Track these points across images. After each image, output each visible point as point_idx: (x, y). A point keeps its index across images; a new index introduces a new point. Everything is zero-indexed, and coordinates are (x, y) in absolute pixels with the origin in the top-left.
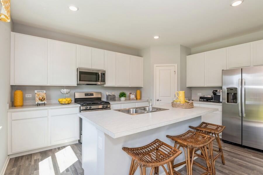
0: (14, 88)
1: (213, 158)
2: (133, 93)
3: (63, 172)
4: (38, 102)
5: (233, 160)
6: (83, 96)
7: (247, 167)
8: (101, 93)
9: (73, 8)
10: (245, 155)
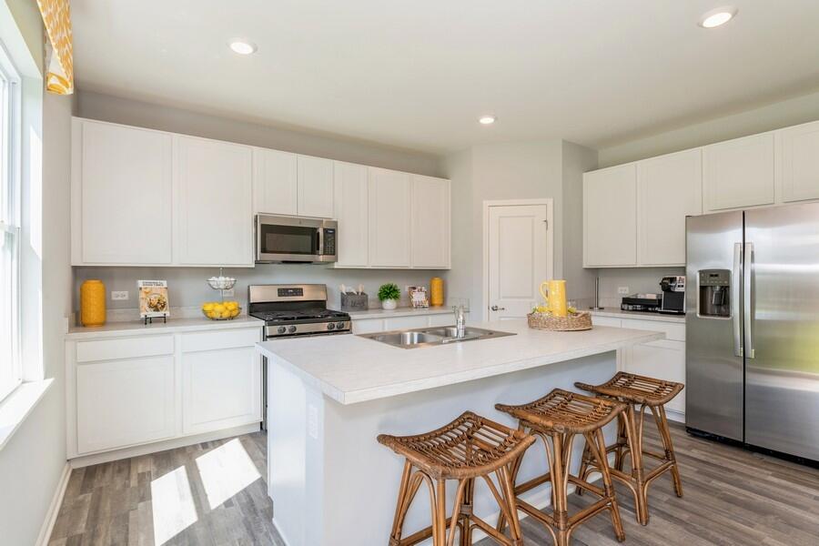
0: (81, 274)
1: (642, 475)
2: (419, 288)
3: (217, 509)
4: (146, 313)
5: (710, 487)
6: (273, 297)
7: (748, 506)
8: (324, 288)
9: (241, 48)
10: (750, 473)
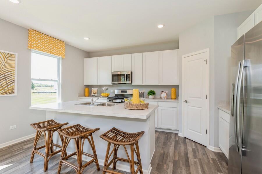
2: (165, 92)
4: (92, 95)
6: (120, 93)
